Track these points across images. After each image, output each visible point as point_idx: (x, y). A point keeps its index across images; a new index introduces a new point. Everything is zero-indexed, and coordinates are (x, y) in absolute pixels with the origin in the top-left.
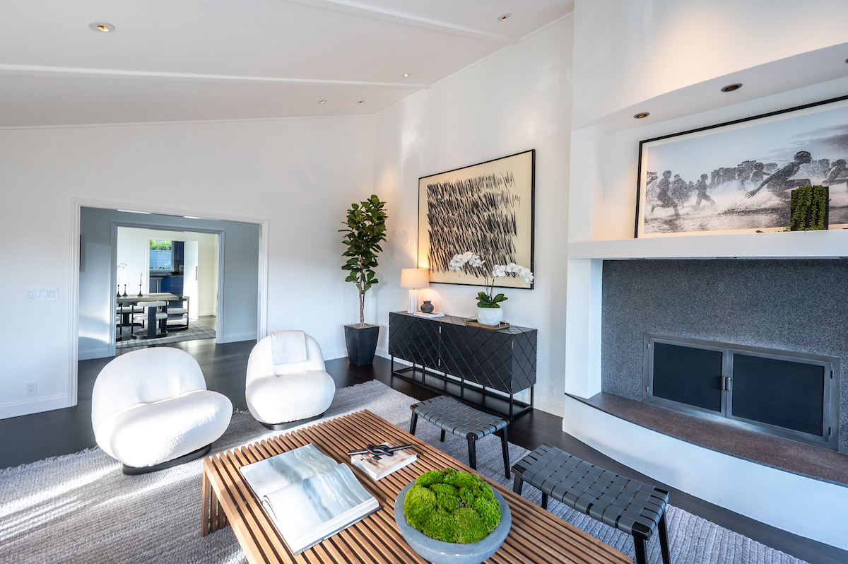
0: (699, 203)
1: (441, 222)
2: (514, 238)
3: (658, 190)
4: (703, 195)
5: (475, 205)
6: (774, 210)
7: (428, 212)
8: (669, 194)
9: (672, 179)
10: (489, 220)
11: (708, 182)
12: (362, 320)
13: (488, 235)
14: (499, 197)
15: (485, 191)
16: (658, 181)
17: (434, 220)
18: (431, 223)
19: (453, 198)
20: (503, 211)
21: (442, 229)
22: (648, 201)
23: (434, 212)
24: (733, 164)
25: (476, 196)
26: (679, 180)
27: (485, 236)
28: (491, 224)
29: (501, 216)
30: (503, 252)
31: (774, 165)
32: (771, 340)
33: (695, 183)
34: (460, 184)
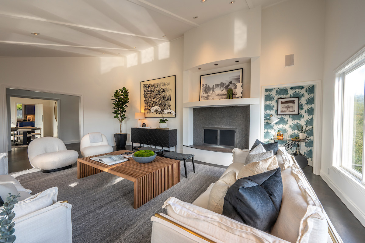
0: (212, 92)
1: (148, 97)
2: (170, 102)
3: (204, 89)
4: (213, 91)
5: (159, 91)
6: (226, 95)
7: (144, 94)
8: (207, 90)
9: (207, 86)
10: (163, 96)
11: (214, 87)
12: (121, 132)
13: (163, 101)
14: (166, 89)
15: (162, 87)
16: (204, 86)
17: (146, 96)
18: (145, 97)
19: (152, 89)
20: (167, 94)
21: (149, 99)
22: (202, 92)
23: (146, 94)
24: (219, 83)
25: (159, 88)
26: (209, 87)
27: (162, 102)
28: (164, 98)
29: (166, 95)
30: (167, 106)
31: (226, 84)
32: (226, 125)
33: (212, 87)
34: (154, 85)
